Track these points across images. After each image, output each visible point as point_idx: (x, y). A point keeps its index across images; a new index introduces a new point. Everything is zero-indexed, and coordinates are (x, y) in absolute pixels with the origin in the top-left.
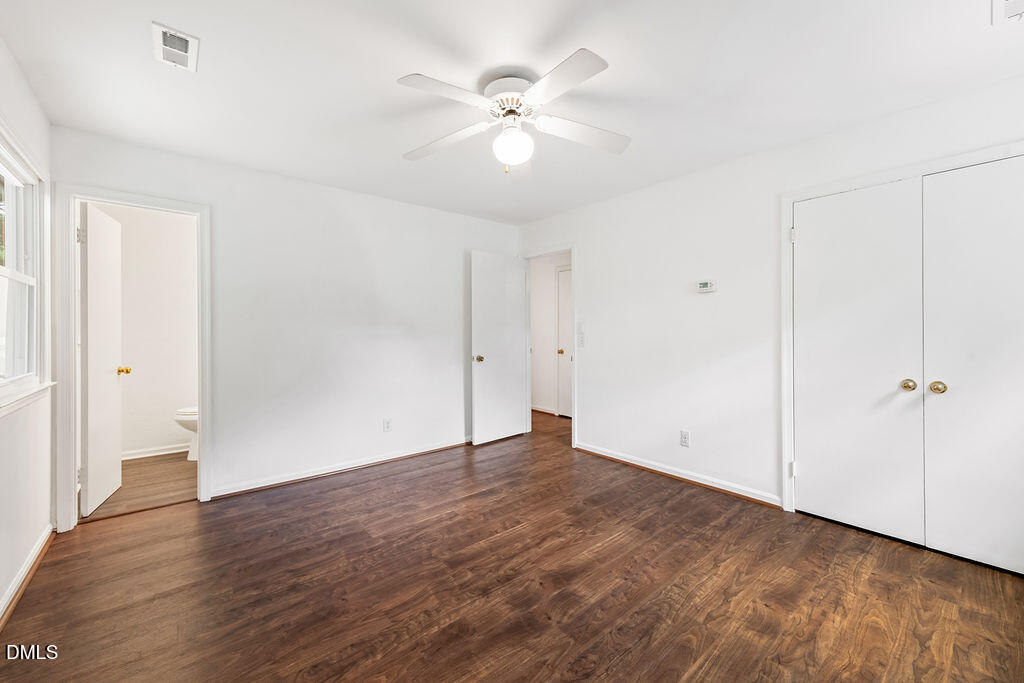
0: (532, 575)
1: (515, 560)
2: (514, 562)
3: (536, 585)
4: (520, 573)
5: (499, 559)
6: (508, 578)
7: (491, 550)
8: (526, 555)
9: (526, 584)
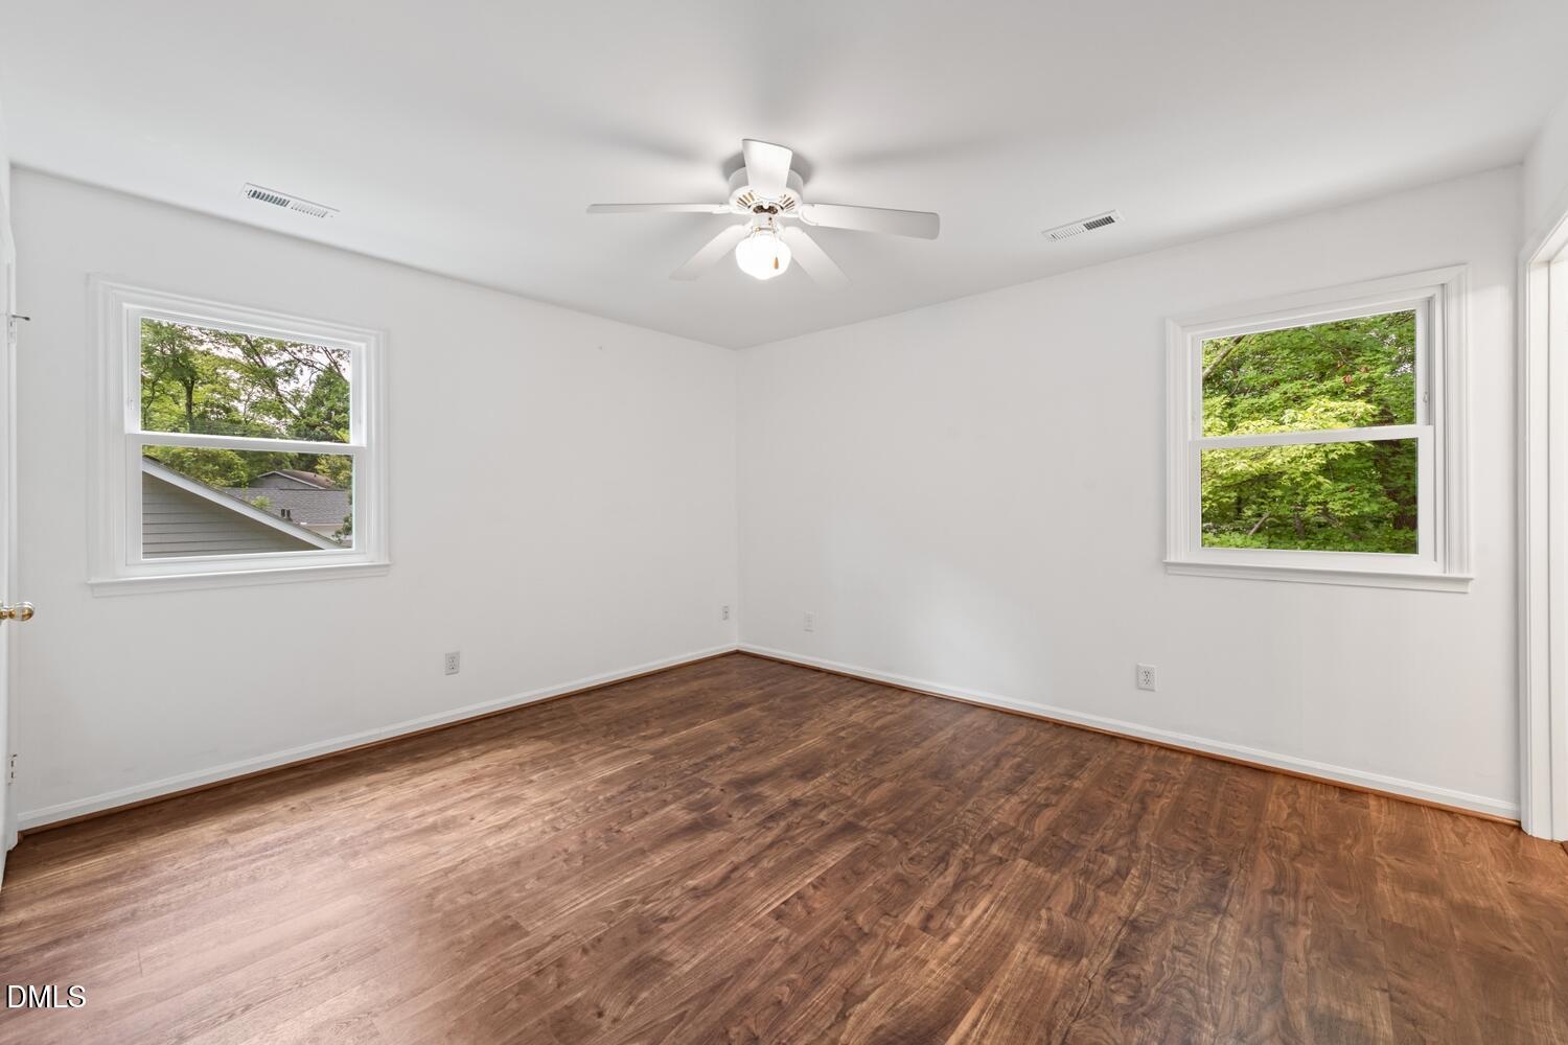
0: (741, 825)
1: (769, 840)
2: (769, 837)
3: (736, 814)
4: (758, 825)
5: (792, 839)
6: (772, 817)
7: (808, 852)
8: (752, 848)
9: (748, 814)
